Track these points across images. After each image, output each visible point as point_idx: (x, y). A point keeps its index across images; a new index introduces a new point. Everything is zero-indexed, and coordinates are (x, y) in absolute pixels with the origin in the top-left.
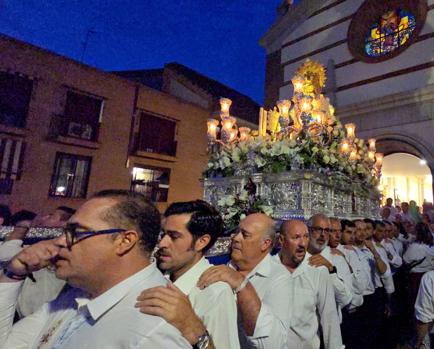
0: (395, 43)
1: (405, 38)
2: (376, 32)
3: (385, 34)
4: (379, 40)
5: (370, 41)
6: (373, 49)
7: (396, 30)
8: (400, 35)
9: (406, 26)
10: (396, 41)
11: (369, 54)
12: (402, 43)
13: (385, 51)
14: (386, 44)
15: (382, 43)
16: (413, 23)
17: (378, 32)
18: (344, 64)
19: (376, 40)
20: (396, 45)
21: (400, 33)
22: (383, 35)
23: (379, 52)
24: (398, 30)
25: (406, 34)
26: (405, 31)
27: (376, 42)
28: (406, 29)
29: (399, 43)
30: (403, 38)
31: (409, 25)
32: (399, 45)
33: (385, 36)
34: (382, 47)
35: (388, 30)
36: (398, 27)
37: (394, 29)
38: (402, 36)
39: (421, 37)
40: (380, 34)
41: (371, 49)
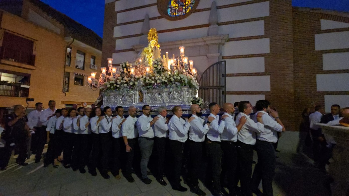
0: (184, 11)
1: (189, 9)
2: (174, 2)
3: (179, 5)
4: (175, 7)
5: (170, 8)
6: (172, 12)
7: (185, 4)
8: (187, 7)
9: (190, 3)
10: (184, 10)
11: (169, 15)
12: (187, 12)
13: (178, 14)
14: (179, 11)
15: (177, 10)
16: (193, 2)
17: (175, 3)
18: (155, 18)
19: (174, 7)
20: (184, 12)
21: (186, 6)
22: (177, 5)
23: (175, 15)
24: (186, 4)
25: (189, 7)
26: (189, 5)
27: (173, 9)
28: (190, 4)
29: (186, 12)
30: (188, 9)
31: (191, 2)
32: (185, 13)
33: (179, 6)
34: (176, 12)
35: (180, 3)
36: (185, 2)
37: (183, 3)
38: (187, 8)
39: (196, 10)
40: (176, 4)
41: (171, 12)
